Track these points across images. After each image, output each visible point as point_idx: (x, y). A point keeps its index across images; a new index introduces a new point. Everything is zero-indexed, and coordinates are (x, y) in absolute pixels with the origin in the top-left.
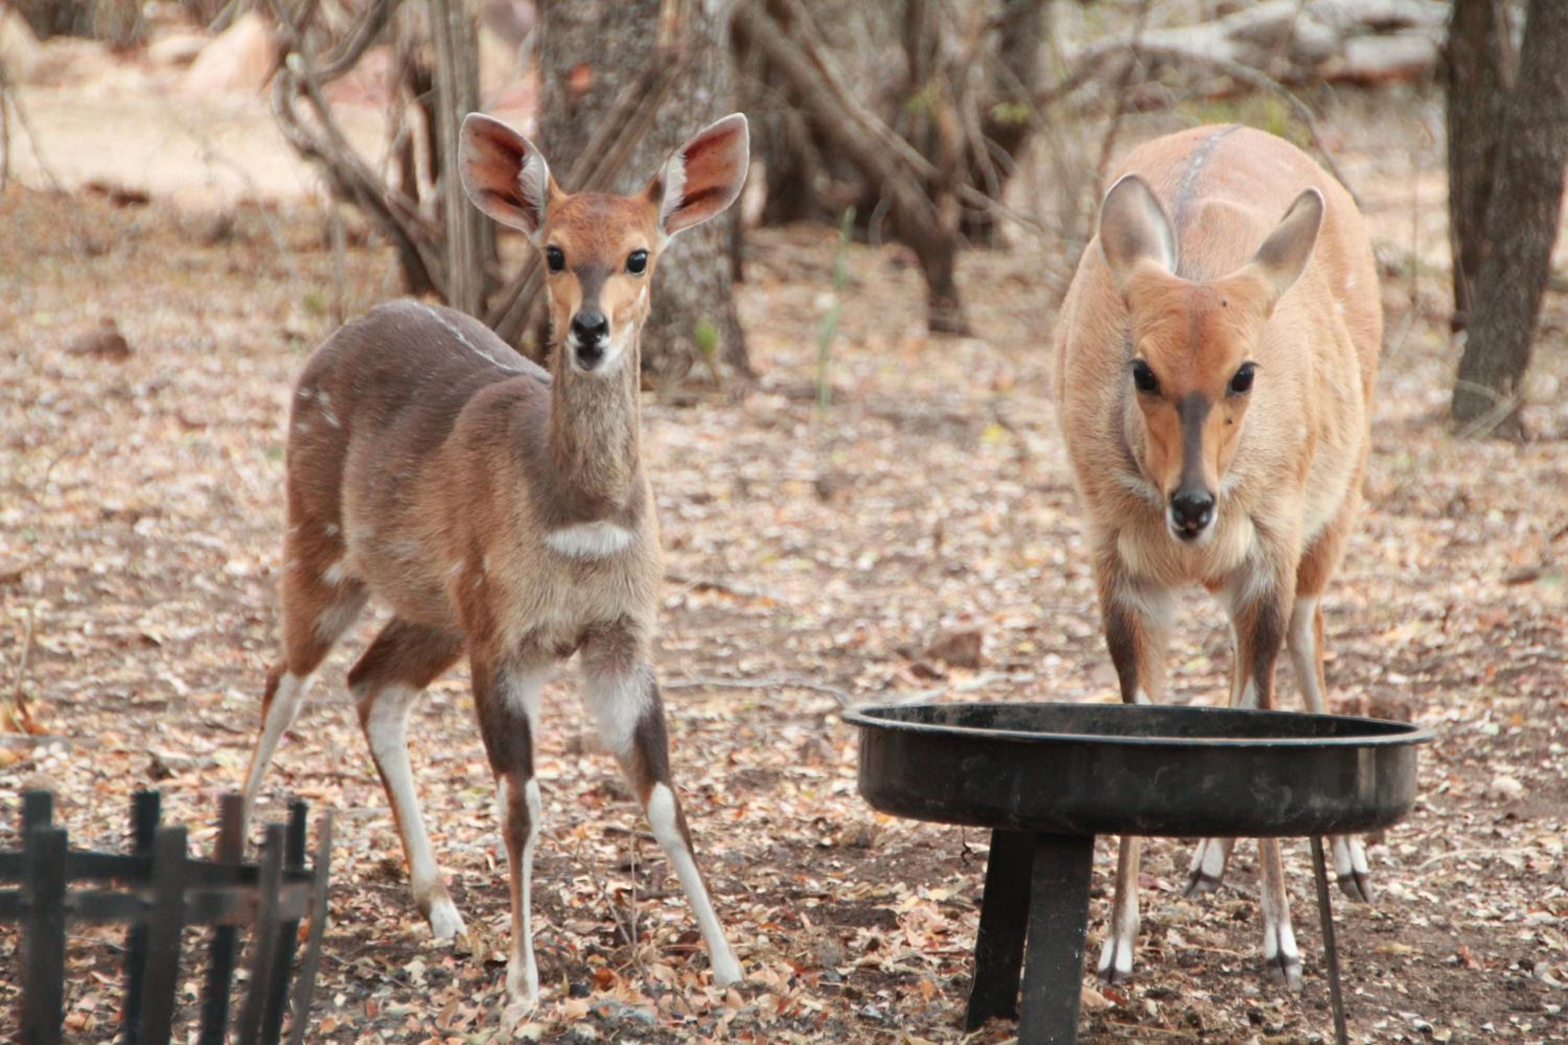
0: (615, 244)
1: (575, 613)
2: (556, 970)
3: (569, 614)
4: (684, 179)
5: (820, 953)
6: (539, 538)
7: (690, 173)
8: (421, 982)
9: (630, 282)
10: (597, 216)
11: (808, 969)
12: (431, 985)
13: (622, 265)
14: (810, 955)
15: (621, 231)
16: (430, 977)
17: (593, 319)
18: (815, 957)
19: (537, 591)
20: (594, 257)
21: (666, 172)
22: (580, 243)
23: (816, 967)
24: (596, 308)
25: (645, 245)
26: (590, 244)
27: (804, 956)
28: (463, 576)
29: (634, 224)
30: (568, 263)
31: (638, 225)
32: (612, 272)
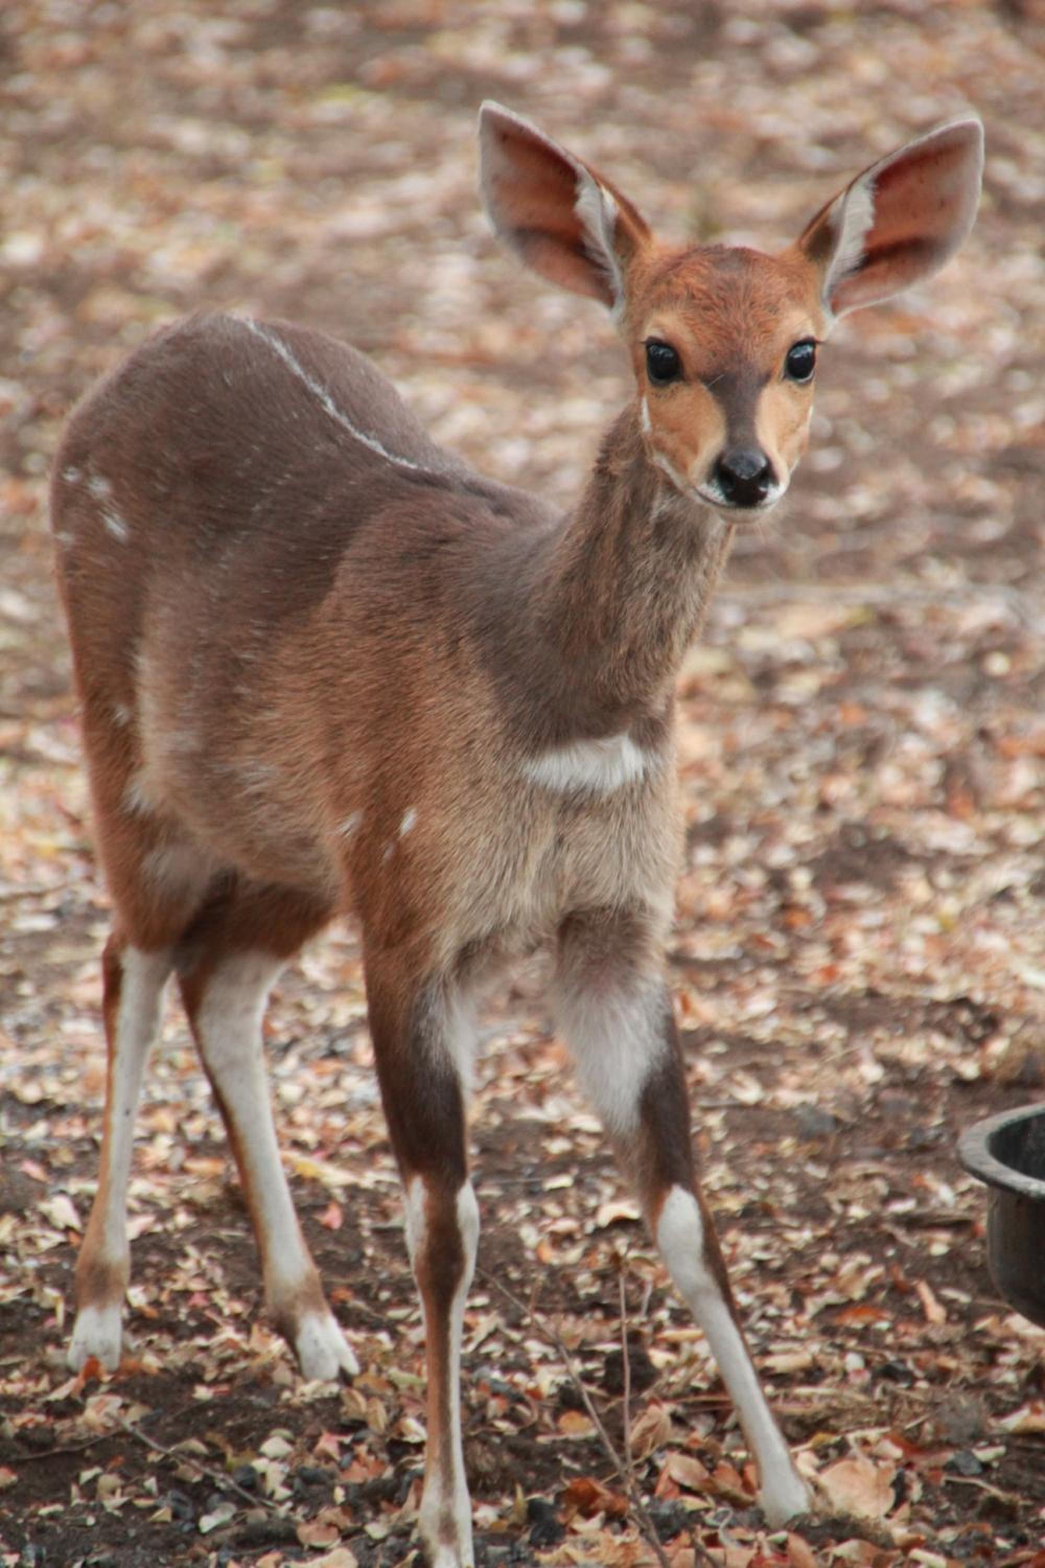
0: (768, 333)
1: (560, 892)
2: (504, 1470)
3: (549, 897)
4: (868, 223)
5: (948, 1418)
6: (512, 769)
7: (881, 210)
8: (282, 1492)
9: (793, 395)
10: (731, 285)
11: (925, 1449)
12: (298, 1500)
13: (780, 366)
14: (928, 1427)
15: (774, 308)
16: (297, 1483)
17: (752, 464)
18: (937, 1430)
19: (500, 857)
20: (737, 355)
21: (841, 212)
22: (708, 333)
23: (939, 1445)
24: (753, 442)
25: (809, 331)
26: (726, 334)
27: (920, 1426)
28: (361, 839)
29: (791, 295)
30: (690, 368)
31: (797, 297)
32: (766, 379)
